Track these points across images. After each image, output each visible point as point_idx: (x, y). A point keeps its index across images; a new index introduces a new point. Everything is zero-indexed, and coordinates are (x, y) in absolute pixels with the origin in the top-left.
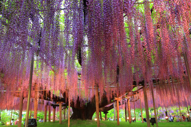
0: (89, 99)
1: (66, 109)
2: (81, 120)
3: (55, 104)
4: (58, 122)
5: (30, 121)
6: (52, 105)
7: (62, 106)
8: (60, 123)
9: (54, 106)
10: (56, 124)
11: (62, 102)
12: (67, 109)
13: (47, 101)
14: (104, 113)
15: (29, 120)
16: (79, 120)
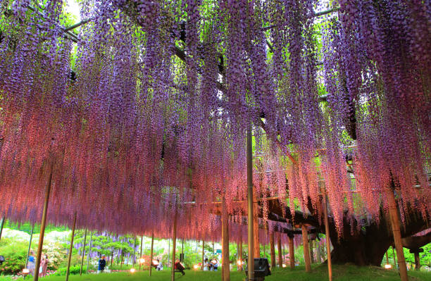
0: (368, 217)
1: (317, 239)
2: (355, 267)
3: (291, 229)
4: (301, 268)
5: (257, 262)
6: (286, 231)
7: (308, 233)
8: (307, 270)
9: (291, 234)
10: (298, 272)
11: (307, 225)
12: (319, 239)
13: (275, 222)
14: (411, 252)
15: (255, 260)
16: (350, 267)
